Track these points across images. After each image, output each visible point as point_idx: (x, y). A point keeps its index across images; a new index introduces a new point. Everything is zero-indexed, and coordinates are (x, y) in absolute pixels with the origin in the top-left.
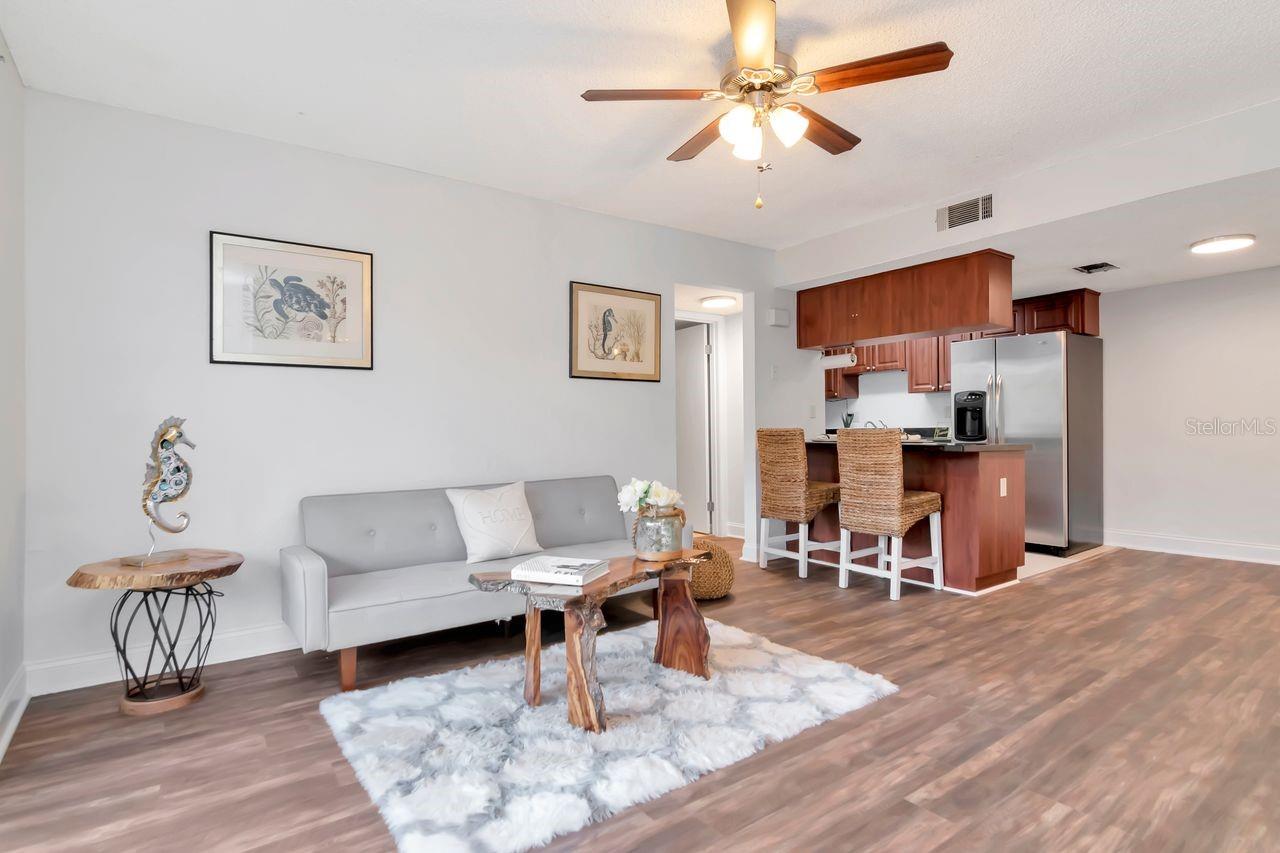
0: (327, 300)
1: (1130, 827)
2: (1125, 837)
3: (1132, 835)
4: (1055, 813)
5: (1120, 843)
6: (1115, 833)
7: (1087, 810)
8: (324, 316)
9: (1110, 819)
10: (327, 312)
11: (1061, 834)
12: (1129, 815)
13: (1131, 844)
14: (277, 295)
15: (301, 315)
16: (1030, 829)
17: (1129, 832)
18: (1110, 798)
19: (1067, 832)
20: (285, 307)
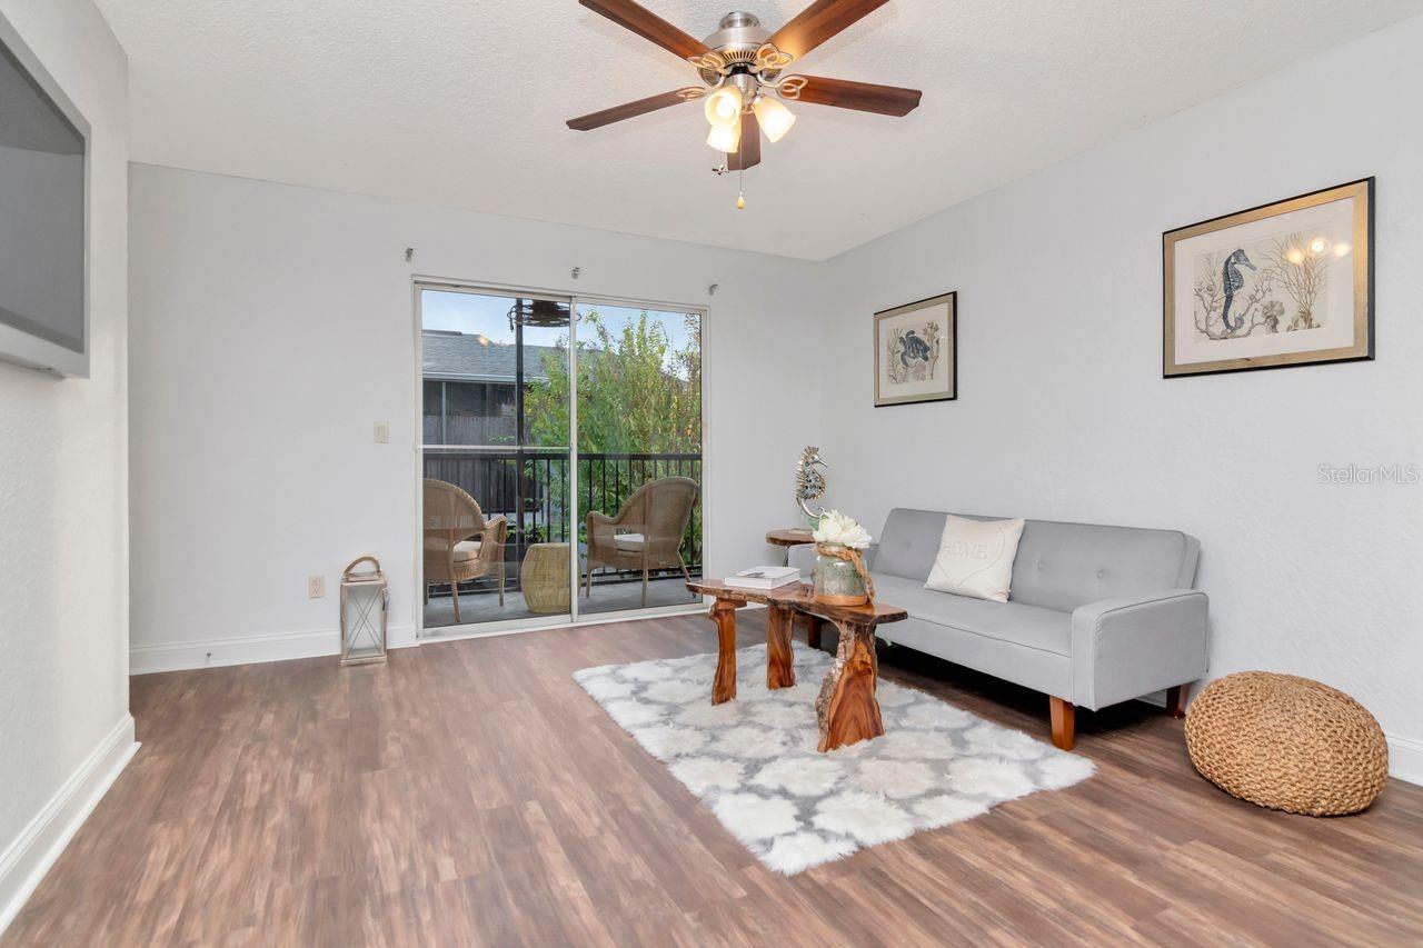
0: (928, 345)
1: (385, 902)
2: (381, 889)
3: (378, 894)
4: (448, 869)
5: (380, 881)
6: (392, 887)
7: (430, 891)
8: (926, 359)
9: (407, 894)
10: (928, 354)
11: (423, 855)
12: (396, 912)
13: (372, 885)
14: (902, 349)
15: (914, 361)
16: (445, 843)
17: (382, 896)
18: (426, 917)
19: (422, 861)
20: (906, 357)
